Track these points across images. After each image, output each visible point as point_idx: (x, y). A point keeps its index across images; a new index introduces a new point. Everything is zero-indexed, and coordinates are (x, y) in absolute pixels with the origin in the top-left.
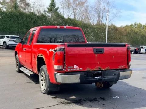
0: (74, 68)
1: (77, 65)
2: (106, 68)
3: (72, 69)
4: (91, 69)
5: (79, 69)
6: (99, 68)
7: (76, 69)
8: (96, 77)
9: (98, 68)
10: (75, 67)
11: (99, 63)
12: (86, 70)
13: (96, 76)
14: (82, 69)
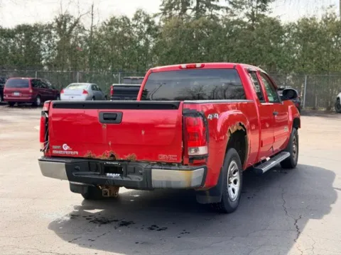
0: (62, 150)
1: (68, 145)
2: (127, 157)
3: (60, 152)
4: (94, 155)
5: (72, 153)
6: (112, 156)
7: (67, 152)
8: (108, 174)
9: (109, 155)
10: (65, 147)
11: (110, 144)
12: (86, 156)
13: (110, 173)
14: (77, 153)
